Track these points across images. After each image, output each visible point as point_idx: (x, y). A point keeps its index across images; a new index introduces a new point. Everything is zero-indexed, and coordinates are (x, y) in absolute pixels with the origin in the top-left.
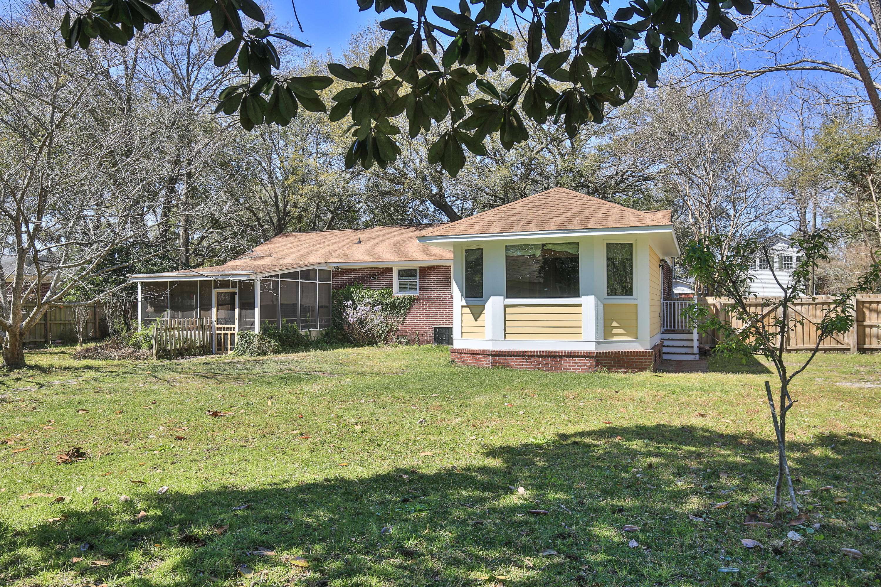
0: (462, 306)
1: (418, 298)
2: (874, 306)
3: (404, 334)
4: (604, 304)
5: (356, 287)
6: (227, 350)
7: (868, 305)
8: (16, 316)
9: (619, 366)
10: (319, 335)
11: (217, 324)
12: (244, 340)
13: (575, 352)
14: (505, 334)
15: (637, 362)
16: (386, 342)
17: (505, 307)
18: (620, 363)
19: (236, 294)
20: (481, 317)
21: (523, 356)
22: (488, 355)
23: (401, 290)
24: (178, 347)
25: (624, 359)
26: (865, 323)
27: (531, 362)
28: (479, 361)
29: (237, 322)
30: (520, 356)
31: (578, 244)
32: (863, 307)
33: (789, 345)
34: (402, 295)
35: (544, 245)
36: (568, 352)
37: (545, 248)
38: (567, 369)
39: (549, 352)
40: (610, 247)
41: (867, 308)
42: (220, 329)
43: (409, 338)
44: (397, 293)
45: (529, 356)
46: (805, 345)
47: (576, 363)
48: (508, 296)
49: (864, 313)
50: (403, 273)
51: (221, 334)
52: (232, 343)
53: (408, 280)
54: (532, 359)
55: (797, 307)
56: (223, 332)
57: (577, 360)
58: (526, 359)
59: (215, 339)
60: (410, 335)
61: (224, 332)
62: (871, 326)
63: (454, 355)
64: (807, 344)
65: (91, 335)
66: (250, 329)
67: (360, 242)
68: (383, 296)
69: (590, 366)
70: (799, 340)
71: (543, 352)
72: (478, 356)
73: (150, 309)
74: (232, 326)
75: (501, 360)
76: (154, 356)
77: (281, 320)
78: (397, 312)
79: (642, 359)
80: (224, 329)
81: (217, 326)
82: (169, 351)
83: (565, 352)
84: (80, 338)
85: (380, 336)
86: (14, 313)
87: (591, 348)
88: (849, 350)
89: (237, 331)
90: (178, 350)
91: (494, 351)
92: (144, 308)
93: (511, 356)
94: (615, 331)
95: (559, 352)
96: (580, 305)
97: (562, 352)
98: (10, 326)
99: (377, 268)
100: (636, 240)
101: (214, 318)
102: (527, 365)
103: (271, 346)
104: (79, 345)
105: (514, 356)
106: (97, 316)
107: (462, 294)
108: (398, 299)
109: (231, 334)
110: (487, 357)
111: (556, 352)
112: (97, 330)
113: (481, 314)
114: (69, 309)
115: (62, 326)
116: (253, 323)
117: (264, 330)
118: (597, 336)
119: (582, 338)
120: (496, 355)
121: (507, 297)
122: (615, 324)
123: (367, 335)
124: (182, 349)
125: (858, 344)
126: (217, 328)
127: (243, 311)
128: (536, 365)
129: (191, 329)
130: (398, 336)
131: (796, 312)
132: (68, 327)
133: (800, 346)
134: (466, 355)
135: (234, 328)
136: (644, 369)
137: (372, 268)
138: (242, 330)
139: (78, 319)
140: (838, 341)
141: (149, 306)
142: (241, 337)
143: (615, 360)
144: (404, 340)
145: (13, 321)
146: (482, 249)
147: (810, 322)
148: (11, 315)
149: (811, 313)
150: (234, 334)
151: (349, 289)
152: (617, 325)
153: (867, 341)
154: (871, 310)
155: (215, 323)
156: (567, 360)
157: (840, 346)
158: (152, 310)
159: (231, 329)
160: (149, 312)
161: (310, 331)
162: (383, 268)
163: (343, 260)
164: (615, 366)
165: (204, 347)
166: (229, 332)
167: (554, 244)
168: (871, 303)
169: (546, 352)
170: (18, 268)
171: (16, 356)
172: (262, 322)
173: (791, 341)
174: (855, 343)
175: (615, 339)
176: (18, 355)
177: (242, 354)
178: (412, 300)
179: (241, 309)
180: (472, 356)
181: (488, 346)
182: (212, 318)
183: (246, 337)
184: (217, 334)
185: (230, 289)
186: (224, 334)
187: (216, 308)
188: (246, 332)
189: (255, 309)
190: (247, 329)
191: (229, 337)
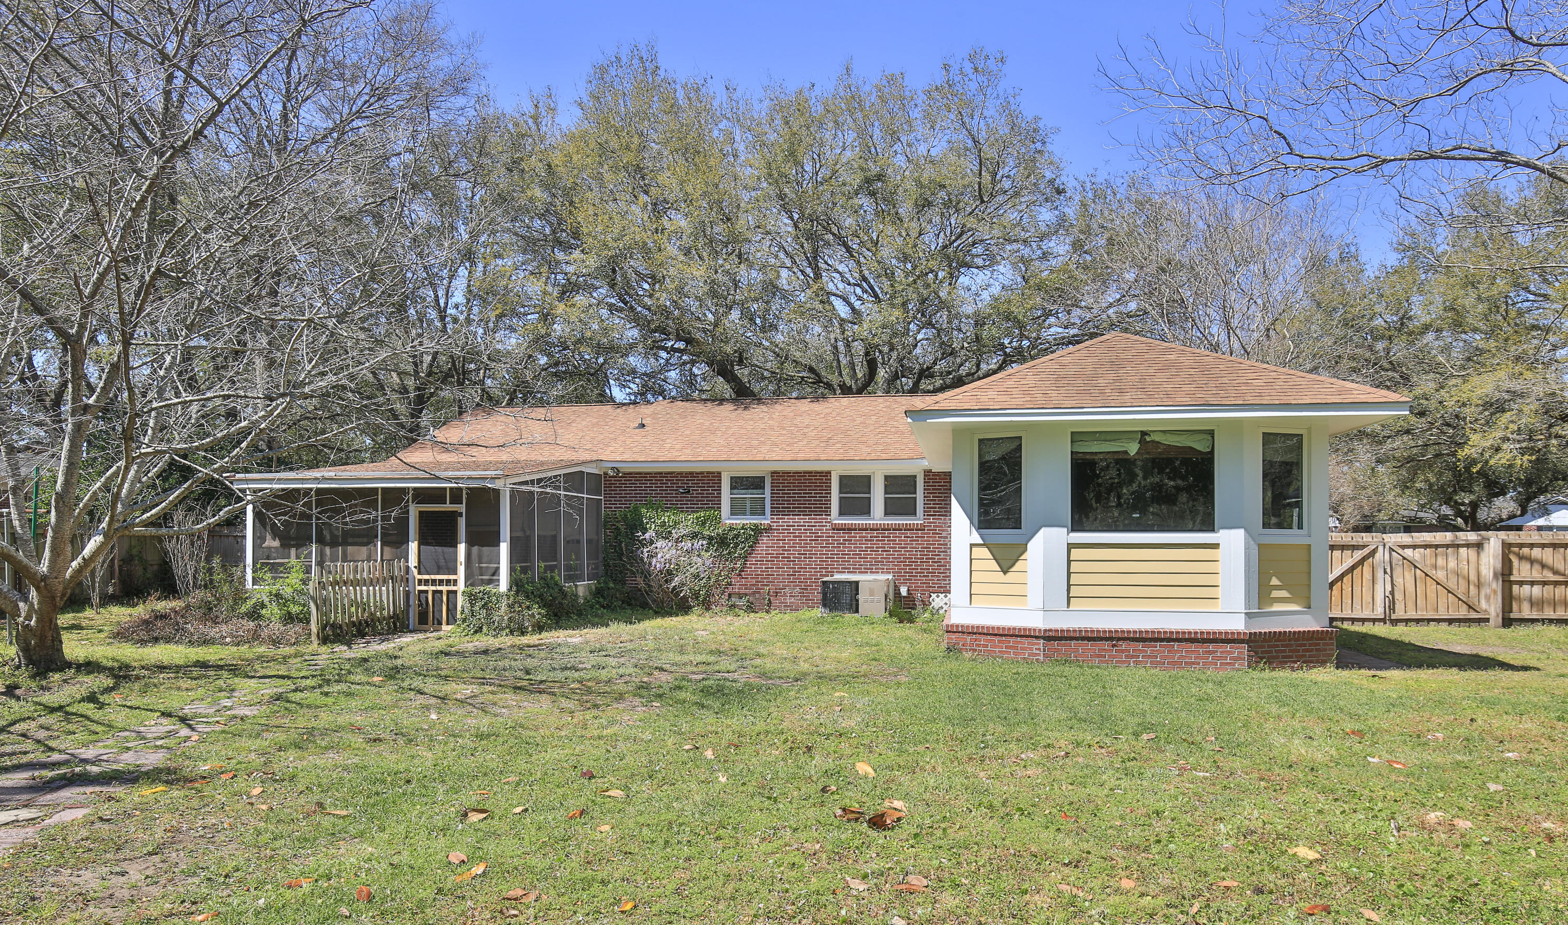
0: (972, 546)
1: (769, 529)
2: (1526, 551)
3: (743, 591)
4: (1260, 546)
5: (650, 506)
6: (440, 623)
7: (1516, 549)
8: (59, 555)
9: (1284, 657)
10: (588, 593)
11: (419, 573)
12: (479, 604)
13: (1208, 633)
14: (1069, 598)
15: (1312, 650)
16: (707, 605)
17: (1071, 546)
18: (1284, 651)
19: (461, 515)
20: (1018, 566)
21: (1107, 639)
22: (1037, 637)
23: (734, 512)
24: (354, 619)
25: (1291, 645)
26: (1512, 578)
27: (1123, 651)
28: (1016, 648)
29: (461, 570)
30: (1101, 639)
31: (1211, 433)
32: (1510, 552)
33: (1394, 612)
34: (738, 521)
35: (1144, 433)
36: (1196, 633)
37: (1148, 439)
38: (1193, 663)
39: (1159, 632)
40: (1268, 438)
41: (1515, 553)
42: (426, 582)
43: (751, 599)
44: (728, 520)
45: (1119, 639)
46: (1419, 613)
47: (1210, 652)
48: (1077, 526)
49: (1510, 561)
50: (738, 483)
51: (426, 592)
52: (451, 609)
53: (749, 495)
54: (1123, 645)
55: (1406, 550)
56: (430, 589)
57: (1211, 647)
58: (1114, 646)
59: (414, 602)
60: (754, 593)
61: (434, 588)
62: (1521, 583)
63: (953, 636)
64: (1422, 611)
65: (113, 593)
66: (490, 582)
67: (643, 426)
68: (704, 523)
69: (1236, 659)
70: (1411, 605)
71: (1147, 632)
72: (1012, 640)
73: (272, 543)
74: (452, 577)
75: (1062, 647)
76: (314, 638)
77: (539, 566)
78: (729, 553)
79: (1318, 644)
80: (434, 582)
81: (418, 577)
82: (341, 627)
83: (1190, 633)
84: (96, 599)
85: (696, 595)
86: (53, 549)
87: (1237, 624)
88: (1487, 620)
89: (461, 586)
90: (354, 624)
91: (1050, 630)
92: (258, 540)
93: (1083, 639)
94: (1275, 594)
95: (1178, 633)
96: (1215, 546)
97: (1184, 633)
98: (44, 578)
99: (691, 473)
100: (1309, 429)
101: (413, 561)
102: (1114, 657)
103: (533, 616)
104: (91, 608)
105: (1089, 639)
107: (972, 523)
108: (731, 529)
109: (449, 592)
110: (1035, 641)
111: (1171, 633)
113: (1017, 560)
116: (496, 571)
117: (516, 584)
118: (1248, 604)
119: (1220, 606)
120: (1052, 637)
121: (1074, 530)
122: (1275, 581)
123: (677, 594)
124: (360, 623)
125: (1503, 612)
126: (420, 581)
127: (475, 549)
128: (1132, 657)
129: (375, 581)
130: (730, 596)
131: (1404, 558)
133: (1412, 614)
134: (983, 638)
135: (455, 581)
136: (1323, 663)
137: (681, 473)
138: (472, 585)
140: (1470, 607)
141: (268, 537)
142: (472, 598)
143: (1277, 646)
144: (742, 602)
145: (51, 567)
146: (1020, 438)
147: (1427, 575)
148: (47, 553)
149: (1428, 562)
150: (455, 592)
151: (636, 509)
152: (1278, 583)
153: (1515, 606)
154: (1521, 558)
155: (415, 571)
156: (1193, 647)
157: (1474, 615)
158: (276, 543)
159: (448, 582)
160: (269, 548)
161: (576, 586)
162: (702, 473)
163: (627, 457)
164: (1278, 657)
165: (395, 617)
166: (444, 588)
167: (1164, 432)
168: (1521, 546)
169: (1153, 632)
170: (70, 451)
171: (49, 643)
172: (512, 570)
173: (1396, 606)
174: (1500, 610)
175: (1277, 607)
176: (53, 641)
177: (476, 632)
178: (758, 531)
179: (470, 543)
180: (996, 639)
181: (1036, 621)
182: (407, 562)
183: (482, 599)
184: (420, 592)
185: (448, 505)
186: (434, 592)
187: (416, 543)
188: (482, 589)
189: (501, 544)
190: (483, 583)
191: (445, 598)
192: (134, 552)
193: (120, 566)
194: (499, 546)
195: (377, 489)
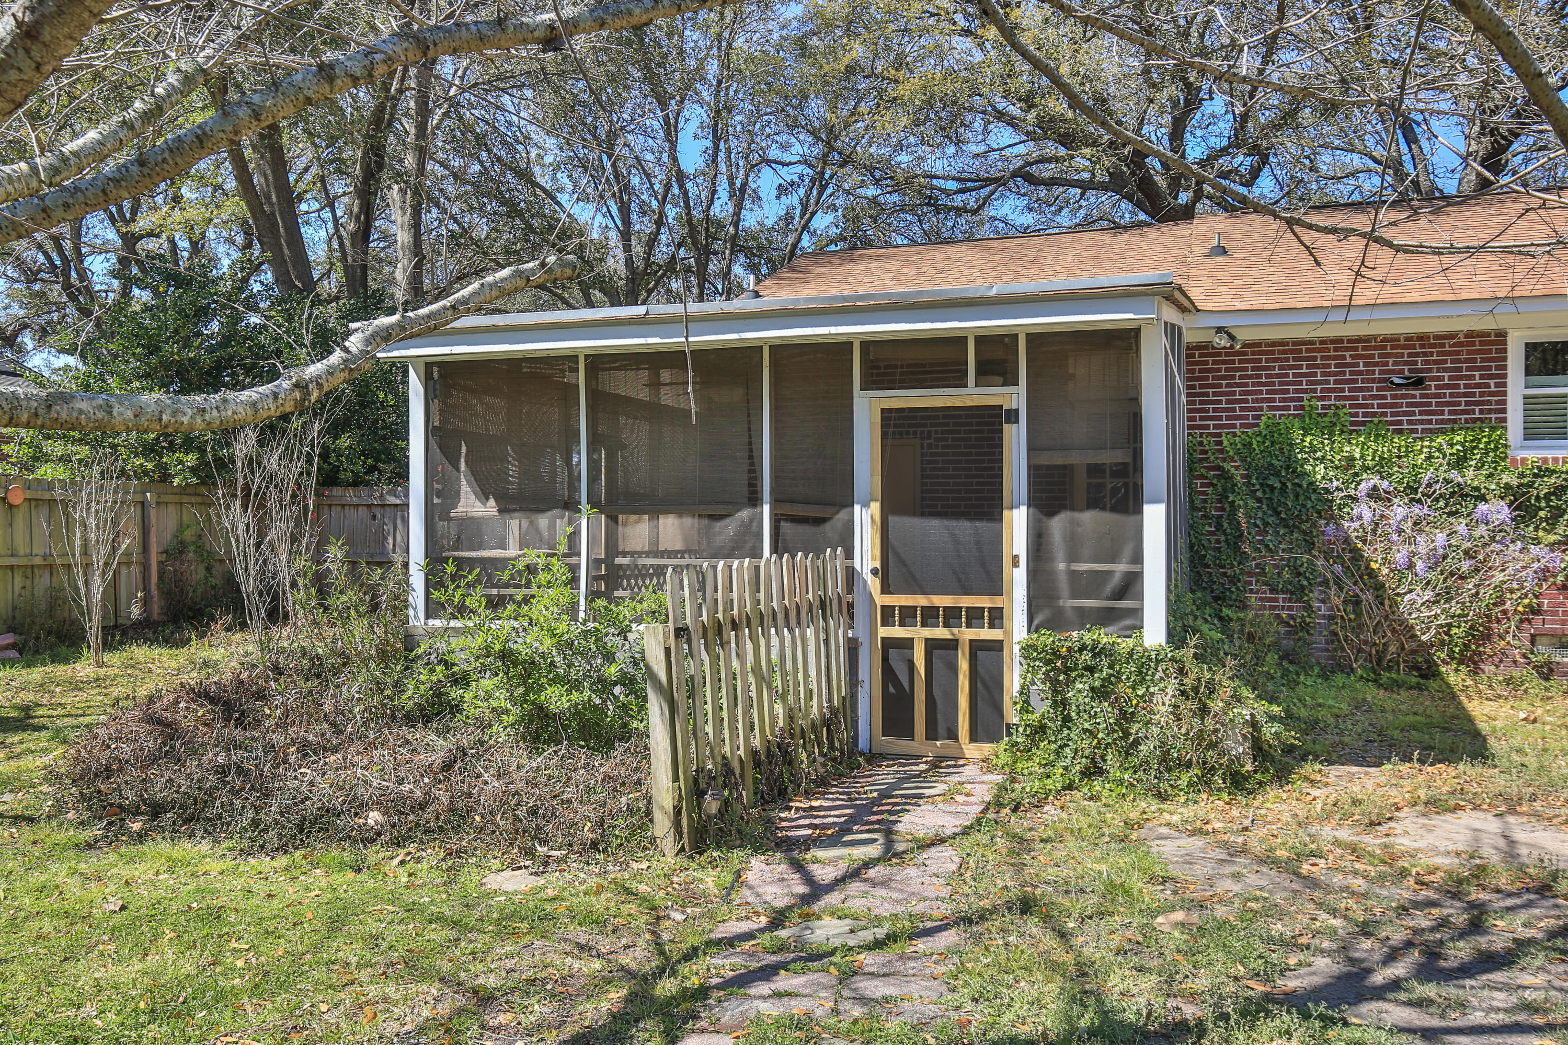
6: (952, 736)
11: (885, 589)
12: (1083, 684)
19: (1013, 416)
23: (1531, 434)
29: (1017, 578)
42: (907, 615)
51: (908, 643)
56: (919, 634)
59: (870, 671)
61: (929, 633)
65: (136, 612)
66: (1106, 617)
67: (1223, 251)
73: (474, 506)
74: (987, 600)
80: (930, 615)
81: (881, 600)
84: (93, 628)
89: (1015, 629)
99: (1422, 337)
101: (866, 555)
104: (89, 656)
106: (153, 539)
109: (977, 646)
112: (155, 592)
114: (45, 510)
115: (18, 579)
116: (1130, 585)
126: (888, 612)
127: (1062, 520)
132: (43, 582)
135: (997, 612)
138: (1052, 625)
139: (85, 552)
150: (996, 647)
155: (874, 584)
159: (977, 613)
166: (962, 634)
179: (1045, 504)
182: (849, 555)
183: (1091, 669)
184: (888, 643)
185: (971, 388)
186: (932, 645)
187: (875, 507)
188: (1088, 637)
189: (1148, 509)
190: (1087, 618)
191: (964, 665)
192: (188, 535)
193: (160, 563)
194: (1140, 511)
195: (754, 350)
